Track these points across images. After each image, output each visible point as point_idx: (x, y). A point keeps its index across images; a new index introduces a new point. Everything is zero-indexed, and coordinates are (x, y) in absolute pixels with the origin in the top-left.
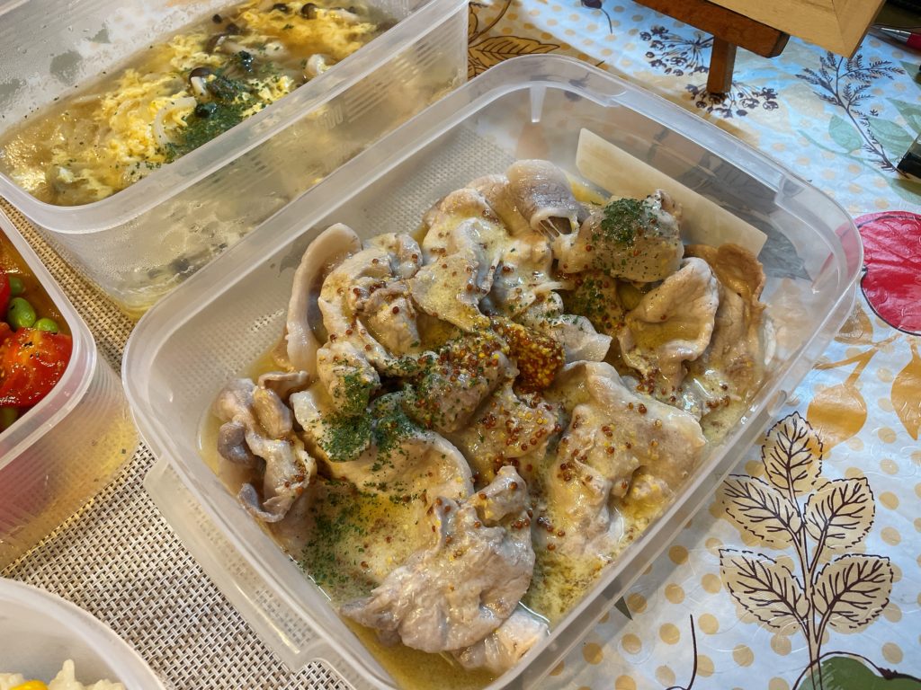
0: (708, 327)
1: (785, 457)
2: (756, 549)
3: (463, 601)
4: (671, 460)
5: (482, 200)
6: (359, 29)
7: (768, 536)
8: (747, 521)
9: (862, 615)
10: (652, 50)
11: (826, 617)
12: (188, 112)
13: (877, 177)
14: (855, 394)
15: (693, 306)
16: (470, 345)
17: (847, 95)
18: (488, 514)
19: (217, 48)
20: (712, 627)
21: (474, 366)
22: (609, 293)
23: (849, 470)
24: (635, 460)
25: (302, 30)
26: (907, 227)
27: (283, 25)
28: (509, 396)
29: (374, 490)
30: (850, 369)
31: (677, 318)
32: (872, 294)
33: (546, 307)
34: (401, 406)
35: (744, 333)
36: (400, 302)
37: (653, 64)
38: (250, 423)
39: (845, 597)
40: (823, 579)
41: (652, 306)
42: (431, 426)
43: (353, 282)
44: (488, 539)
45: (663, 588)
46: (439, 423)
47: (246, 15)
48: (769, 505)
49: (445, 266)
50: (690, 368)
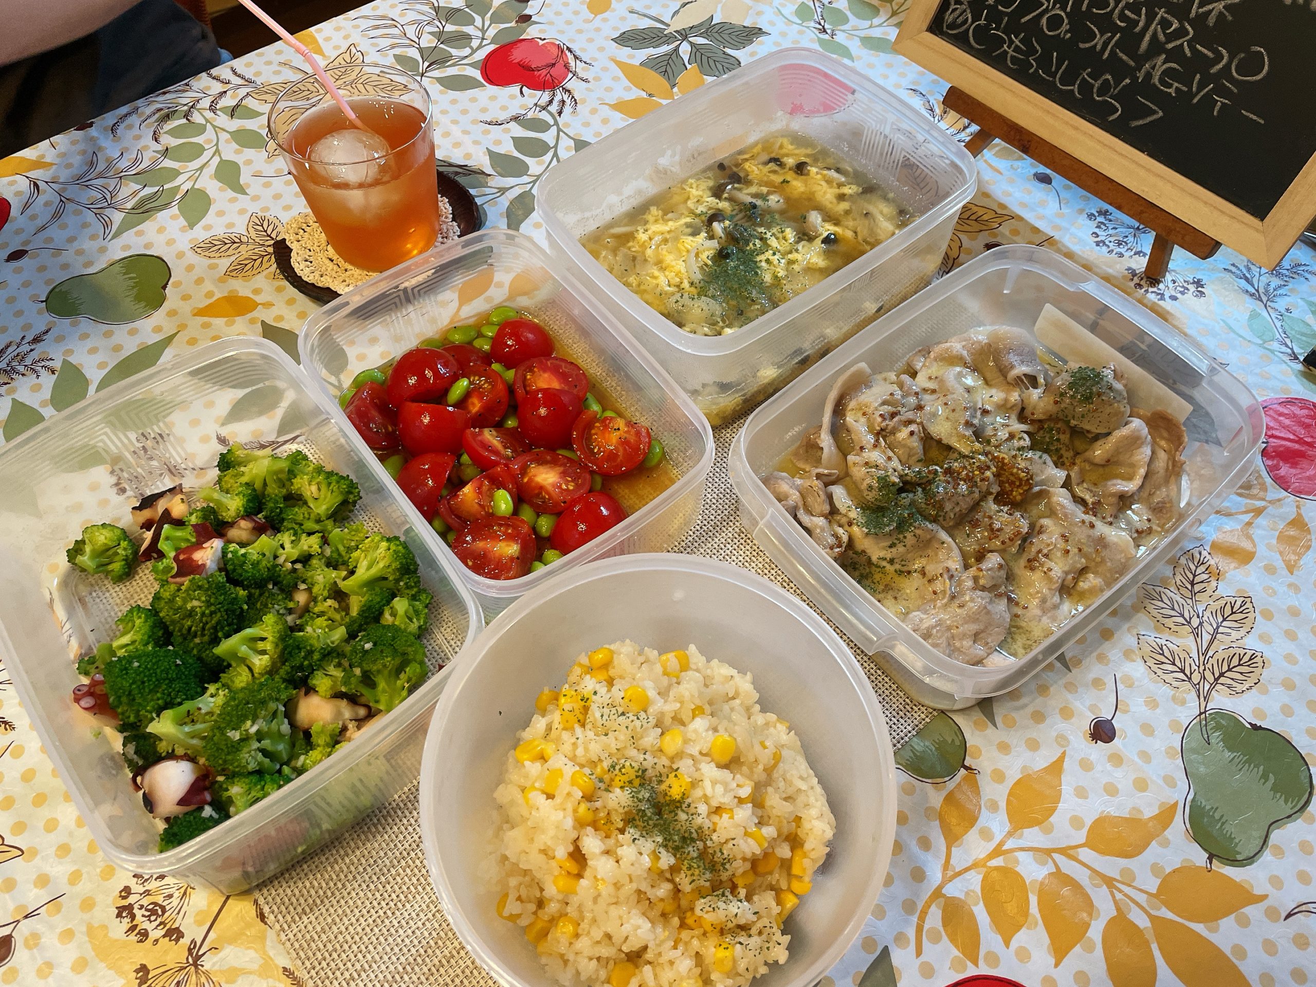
0: (1142, 471)
1: (1191, 577)
2: (1166, 636)
3: (964, 636)
4: (1109, 564)
5: (965, 353)
6: (847, 190)
7: (1174, 628)
8: (1159, 617)
9: (1239, 688)
10: (1097, 230)
11: (1212, 687)
12: (711, 253)
13: (1284, 366)
14: (1249, 537)
15: (1132, 455)
16: (967, 464)
17: (1266, 292)
18: (982, 582)
19: (726, 195)
20: (1130, 683)
21: (969, 479)
22: (1065, 438)
23: (1238, 591)
24: (1083, 560)
25: (798, 185)
26: (1305, 412)
27: (781, 180)
28: (991, 506)
29: (884, 563)
30: (1247, 518)
31: (1118, 463)
32: (1270, 463)
33: (1016, 443)
34: (912, 503)
35: (1167, 481)
36: (913, 427)
37: (1098, 244)
38: (800, 504)
39: (1228, 674)
40: (1213, 661)
41: (1099, 452)
42: (934, 520)
43: (876, 409)
44: (982, 598)
45: (1095, 654)
46: (941, 519)
47: (747, 165)
48: (1176, 607)
49: (946, 404)
50: (1124, 501)
